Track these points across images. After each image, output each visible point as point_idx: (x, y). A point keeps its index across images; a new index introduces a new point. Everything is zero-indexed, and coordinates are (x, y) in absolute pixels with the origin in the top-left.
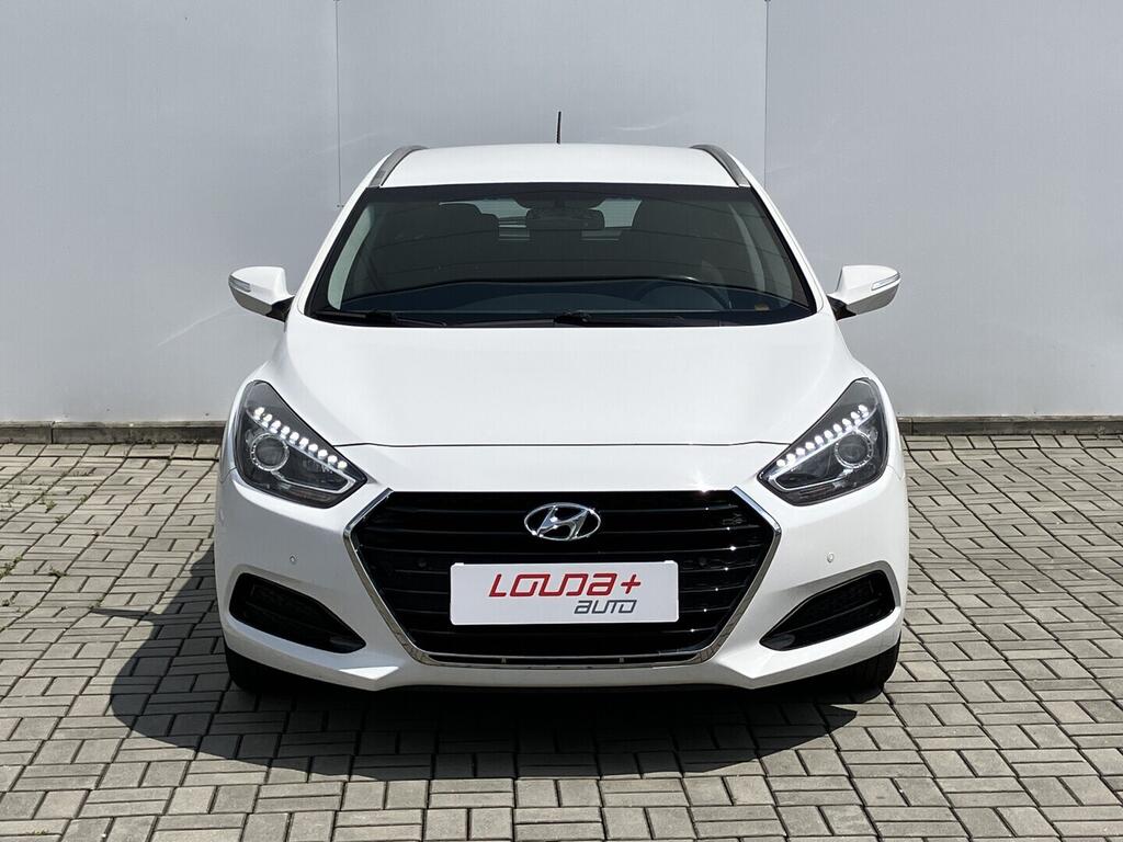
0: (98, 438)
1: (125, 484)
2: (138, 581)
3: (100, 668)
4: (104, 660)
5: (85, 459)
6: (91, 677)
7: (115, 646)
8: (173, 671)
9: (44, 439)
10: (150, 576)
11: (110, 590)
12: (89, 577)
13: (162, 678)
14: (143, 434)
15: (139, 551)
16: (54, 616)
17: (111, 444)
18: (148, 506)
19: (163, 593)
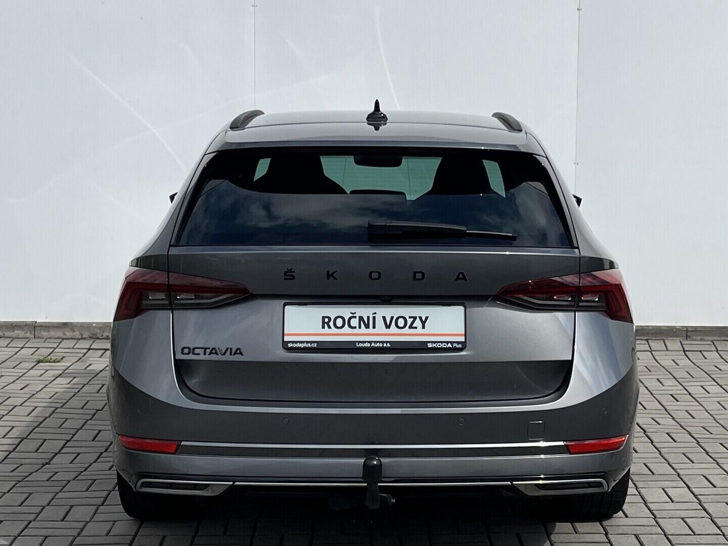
0: (69, 334)
1: (85, 369)
2: (84, 444)
3: (39, 514)
4: (44, 507)
5: (57, 350)
6: (31, 522)
7: (55, 496)
8: (98, 517)
9: (28, 335)
10: (93, 440)
11: (60, 450)
12: (45, 440)
13: (87, 523)
14: (103, 332)
15: (88, 420)
16: (12, 471)
17: (80, 339)
18: (100, 386)
19: (102, 453)
